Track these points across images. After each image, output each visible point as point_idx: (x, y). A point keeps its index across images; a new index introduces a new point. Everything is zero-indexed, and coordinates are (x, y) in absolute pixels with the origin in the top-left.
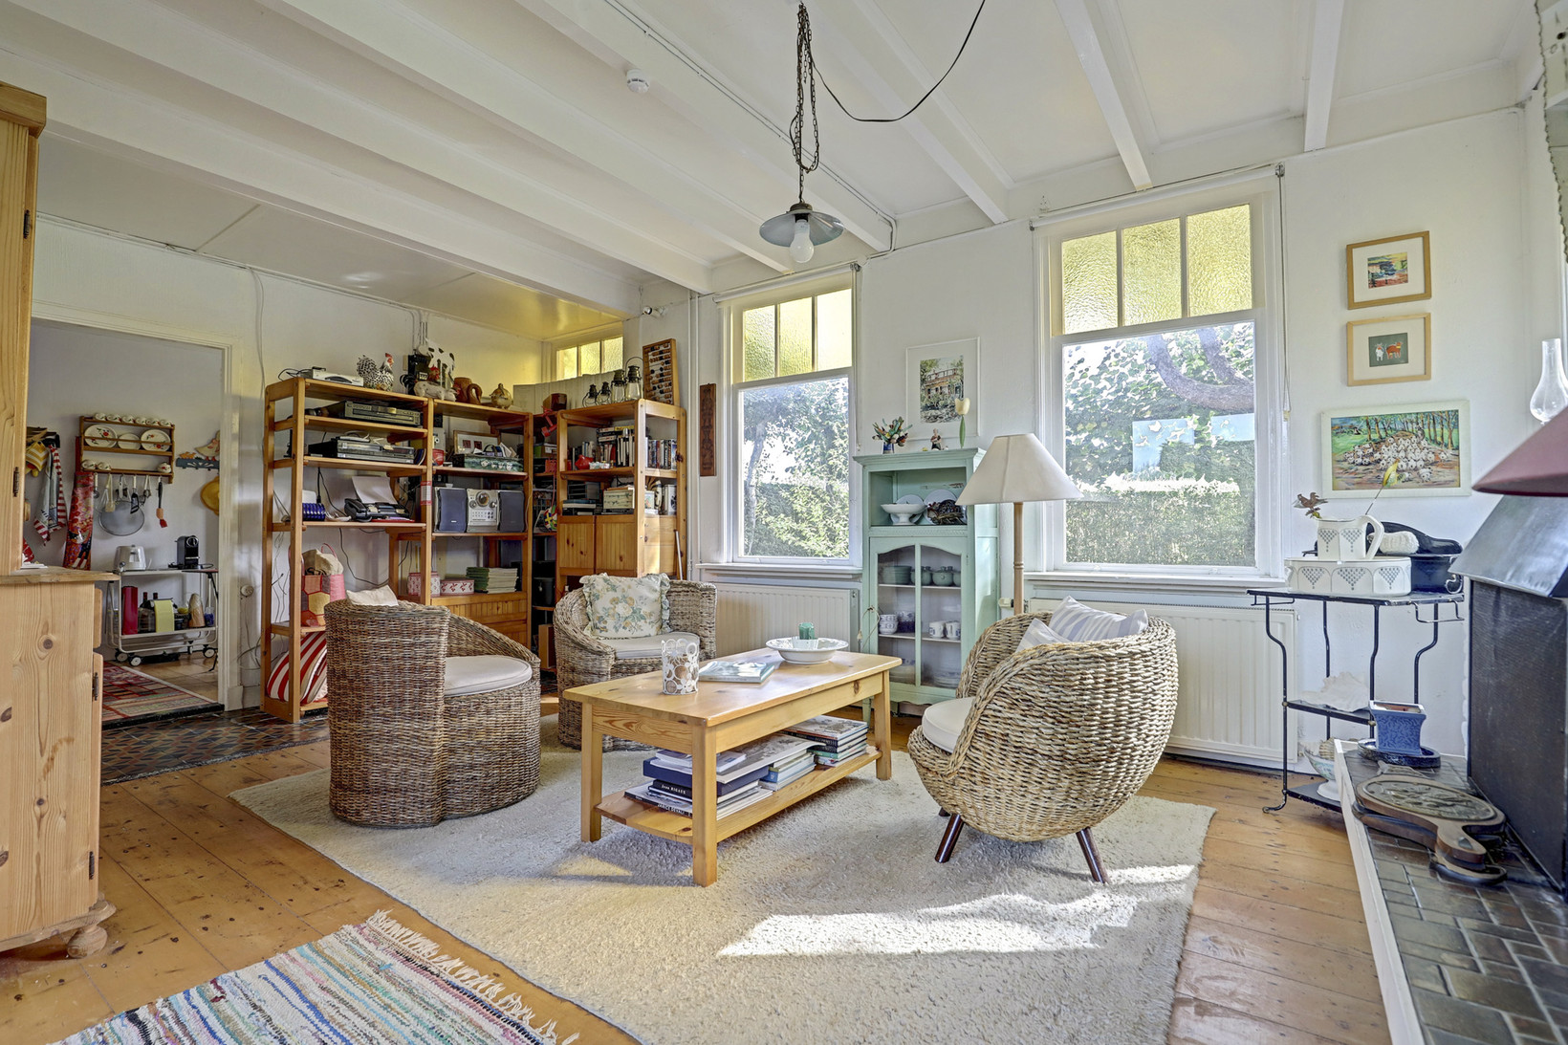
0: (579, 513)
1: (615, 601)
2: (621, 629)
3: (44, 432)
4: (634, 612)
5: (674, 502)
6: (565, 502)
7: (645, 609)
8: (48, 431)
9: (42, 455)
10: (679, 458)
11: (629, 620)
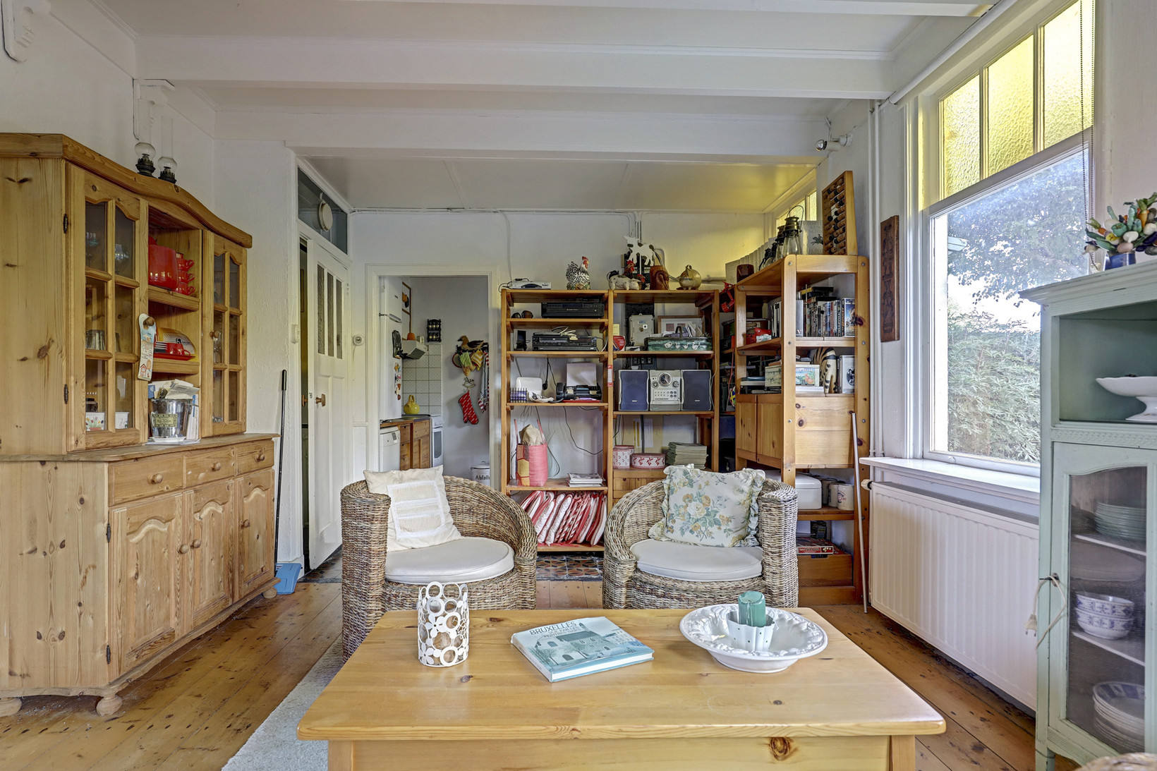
0: (753, 392)
1: (688, 498)
2: (687, 533)
3: (482, 343)
4: (708, 515)
5: (851, 376)
6: (743, 379)
7: (723, 513)
8: (484, 342)
9: (480, 357)
10: (857, 321)
11: (700, 523)
